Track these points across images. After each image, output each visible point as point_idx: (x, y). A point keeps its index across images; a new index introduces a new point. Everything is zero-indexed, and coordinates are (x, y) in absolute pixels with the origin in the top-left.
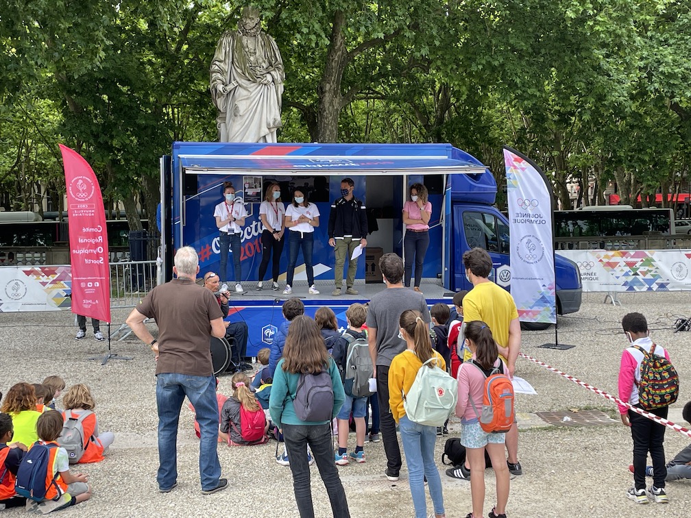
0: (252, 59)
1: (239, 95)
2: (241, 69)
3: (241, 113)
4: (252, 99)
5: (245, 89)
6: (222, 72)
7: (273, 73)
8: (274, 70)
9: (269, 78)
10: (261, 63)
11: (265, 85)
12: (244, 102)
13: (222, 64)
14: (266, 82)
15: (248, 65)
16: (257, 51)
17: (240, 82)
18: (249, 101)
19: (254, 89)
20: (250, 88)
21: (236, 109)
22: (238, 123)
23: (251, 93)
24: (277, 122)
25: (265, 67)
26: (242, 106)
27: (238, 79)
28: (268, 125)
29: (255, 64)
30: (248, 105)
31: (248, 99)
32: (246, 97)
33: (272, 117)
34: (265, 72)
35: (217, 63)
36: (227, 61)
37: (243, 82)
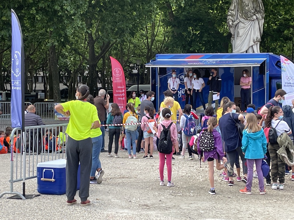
0: (247, 8)
1: (240, 26)
2: (241, 14)
3: (240, 35)
4: (246, 28)
5: (243, 23)
6: (232, 15)
7: (257, 15)
8: (258, 13)
9: (254, 17)
10: (251, 10)
11: (253, 21)
12: (242, 30)
13: (233, 12)
14: (253, 19)
15: (244, 12)
16: (249, 4)
17: (240, 20)
18: (244, 29)
19: (247, 23)
20: (245, 22)
21: (238, 33)
22: (239, 40)
23: (246, 25)
24: (258, 39)
25: (253, 12)
26: (241, 32)
27: (240, 19)
28: (254, 40)
29: (248, 11)
30: (244, 31)
31: (244, 28)
32: (243, 27)
33: (256, 36)
34: (253, 14)
35: (230, 11)
36: (235, 10)
37: (242, 20)
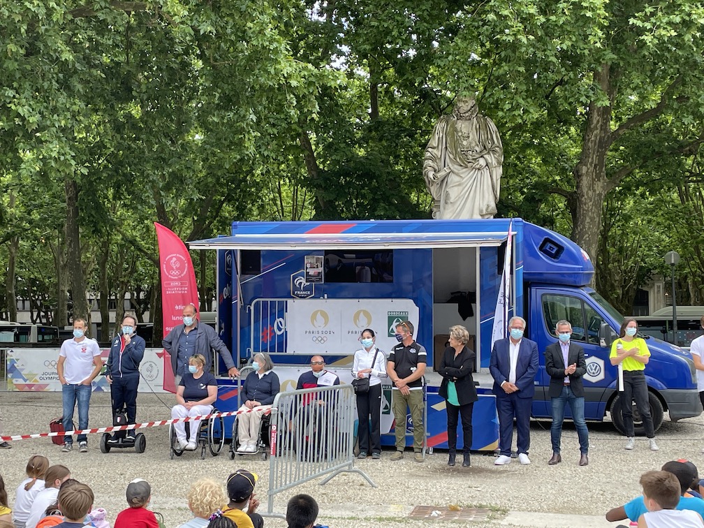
16: (471, 135)
32: (458, 183)
33: (485, 203)
